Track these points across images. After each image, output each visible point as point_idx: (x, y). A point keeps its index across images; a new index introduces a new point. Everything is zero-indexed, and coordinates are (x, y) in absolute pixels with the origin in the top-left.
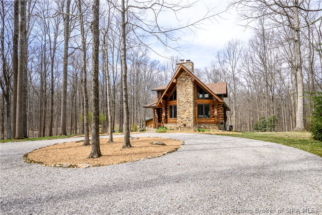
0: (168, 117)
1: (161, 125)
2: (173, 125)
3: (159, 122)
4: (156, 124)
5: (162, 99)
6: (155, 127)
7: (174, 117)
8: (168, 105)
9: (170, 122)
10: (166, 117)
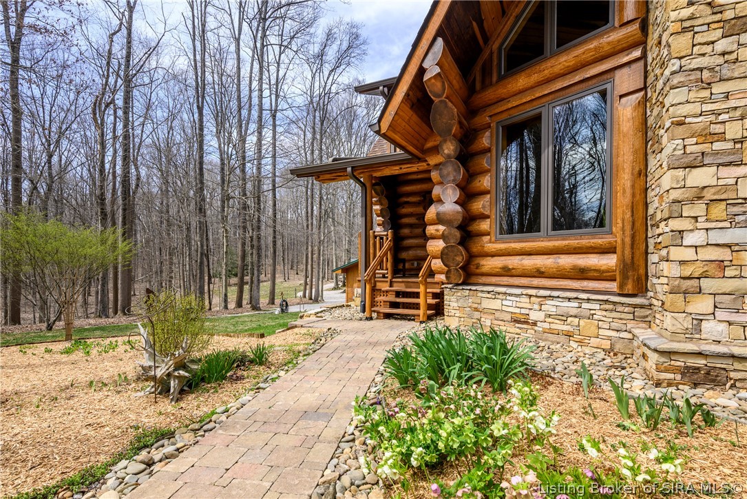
0: (485, 225)
1: (417, 295)
2: (550, 306)
3: (396, 272)
4: (379, 285)
5: (439, 33)
6: (373, 304)
7: (557, 226)
8: (483, 118)
9: (507, 272)
10: (466, 231)
